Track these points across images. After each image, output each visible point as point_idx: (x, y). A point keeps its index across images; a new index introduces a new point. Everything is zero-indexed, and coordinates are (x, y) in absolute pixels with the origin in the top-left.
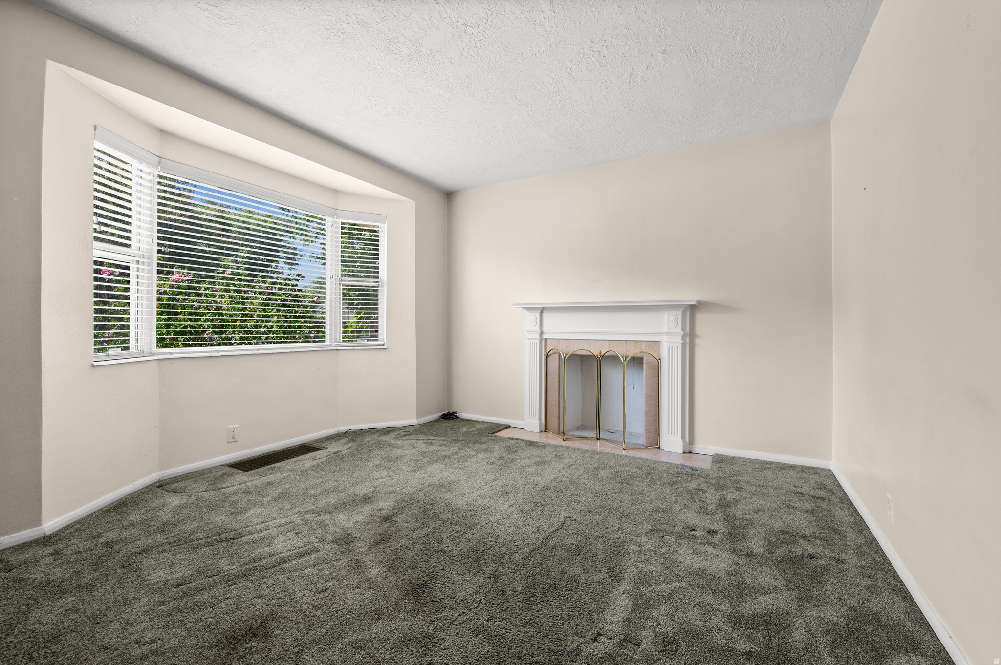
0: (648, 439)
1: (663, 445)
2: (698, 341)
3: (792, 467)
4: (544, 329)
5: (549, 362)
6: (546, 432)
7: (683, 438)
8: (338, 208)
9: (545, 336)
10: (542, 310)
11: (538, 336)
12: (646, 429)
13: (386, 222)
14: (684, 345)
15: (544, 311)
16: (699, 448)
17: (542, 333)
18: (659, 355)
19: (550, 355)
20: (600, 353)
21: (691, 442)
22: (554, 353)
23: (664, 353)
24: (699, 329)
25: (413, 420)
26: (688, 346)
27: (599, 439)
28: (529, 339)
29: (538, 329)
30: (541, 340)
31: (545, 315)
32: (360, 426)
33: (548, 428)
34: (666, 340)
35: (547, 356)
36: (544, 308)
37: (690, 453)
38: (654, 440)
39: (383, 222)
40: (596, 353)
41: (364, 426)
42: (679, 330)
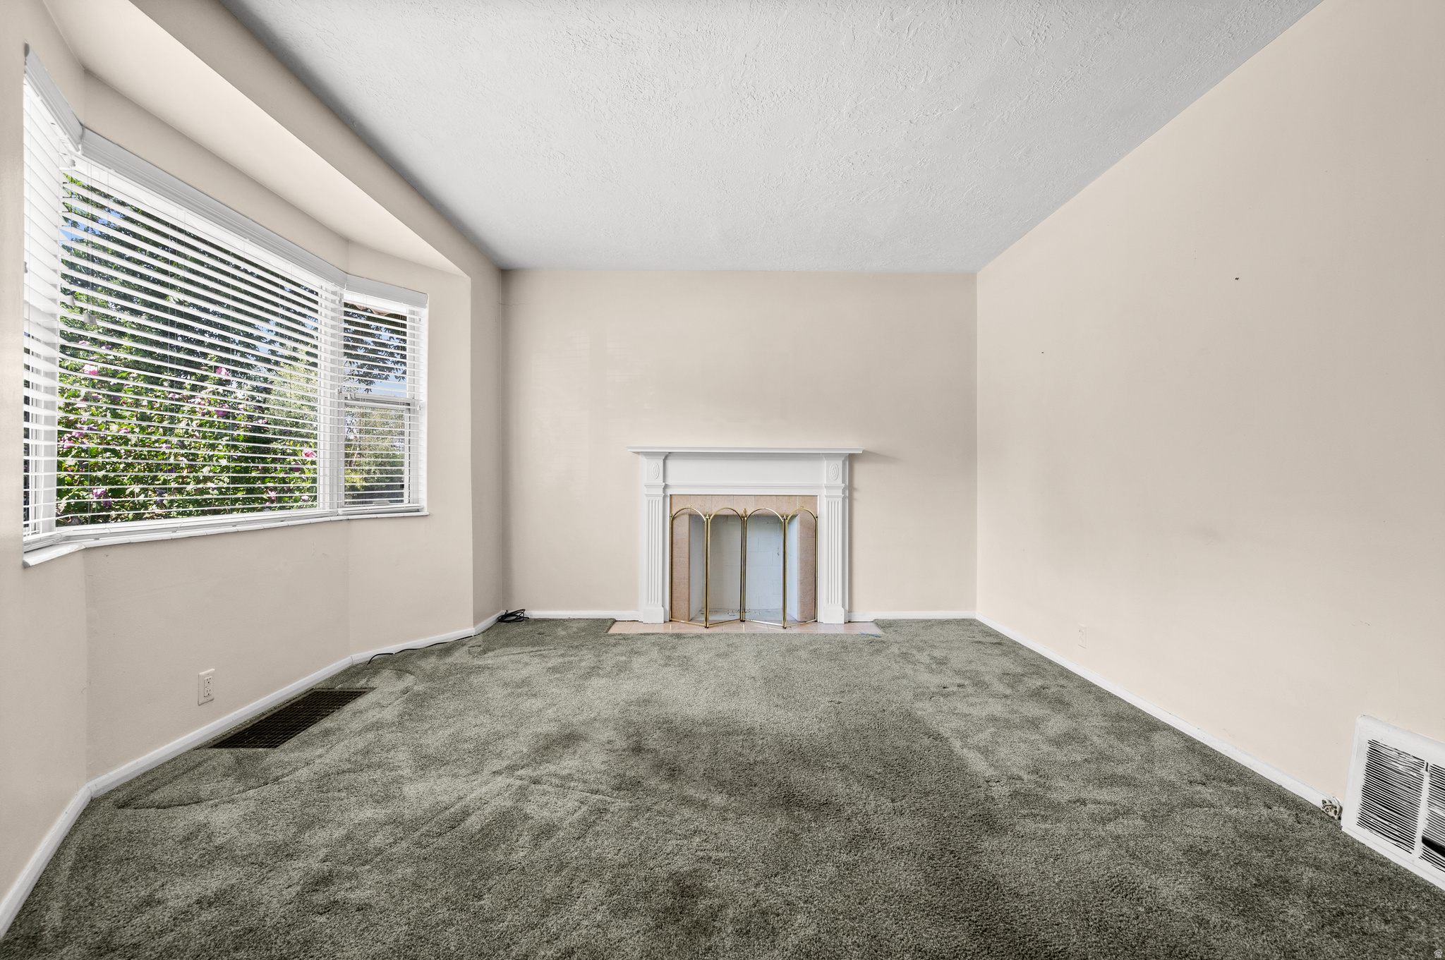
0: (802, 612)
1: (821, 617)
2: (856, 495)
3: (948, 622)
4: (669, 482)
5: (674, 526)
6: (670, 621)
7: (843, 606)
8: (350, 272)
9: (669, 492)
10: (667, 456)
11: (661, 492)
12: (801, 602)
13: (427, 305)
14: (844, 499)
15: (669, 458)
16: (857, 616)
17: (666, 487)
18: (816, 512)
19: (678, 516)
20: (745, 512)
21: (850, 611)
22: (683, 514)
23: (822, 509)
24: (859, 481)
25: (469, 629)
26: (847, 500)
27: (744, 621)
28: (647, 495)
29: (660, 481)
30: (665, 497)
31: (670, 463)
32: (388, 648)
33: (674, 614)
34: (825, 494)
35: (673, 518)
36: (670, 453)
37: (849, 622)
38: (810, 613)
39: (422, 305)
40: (741, 512)
41: (394, 648)
42: (839, 482)
